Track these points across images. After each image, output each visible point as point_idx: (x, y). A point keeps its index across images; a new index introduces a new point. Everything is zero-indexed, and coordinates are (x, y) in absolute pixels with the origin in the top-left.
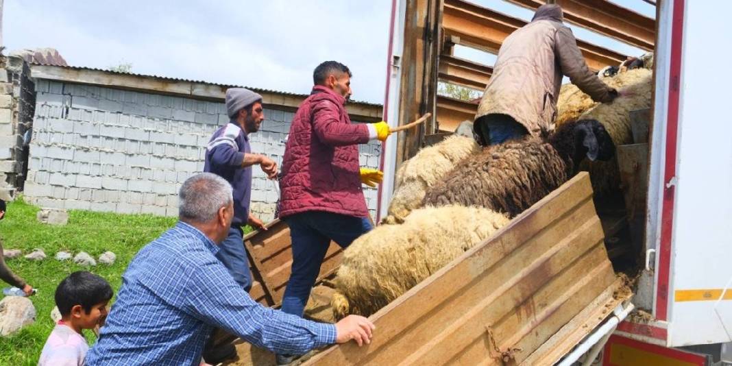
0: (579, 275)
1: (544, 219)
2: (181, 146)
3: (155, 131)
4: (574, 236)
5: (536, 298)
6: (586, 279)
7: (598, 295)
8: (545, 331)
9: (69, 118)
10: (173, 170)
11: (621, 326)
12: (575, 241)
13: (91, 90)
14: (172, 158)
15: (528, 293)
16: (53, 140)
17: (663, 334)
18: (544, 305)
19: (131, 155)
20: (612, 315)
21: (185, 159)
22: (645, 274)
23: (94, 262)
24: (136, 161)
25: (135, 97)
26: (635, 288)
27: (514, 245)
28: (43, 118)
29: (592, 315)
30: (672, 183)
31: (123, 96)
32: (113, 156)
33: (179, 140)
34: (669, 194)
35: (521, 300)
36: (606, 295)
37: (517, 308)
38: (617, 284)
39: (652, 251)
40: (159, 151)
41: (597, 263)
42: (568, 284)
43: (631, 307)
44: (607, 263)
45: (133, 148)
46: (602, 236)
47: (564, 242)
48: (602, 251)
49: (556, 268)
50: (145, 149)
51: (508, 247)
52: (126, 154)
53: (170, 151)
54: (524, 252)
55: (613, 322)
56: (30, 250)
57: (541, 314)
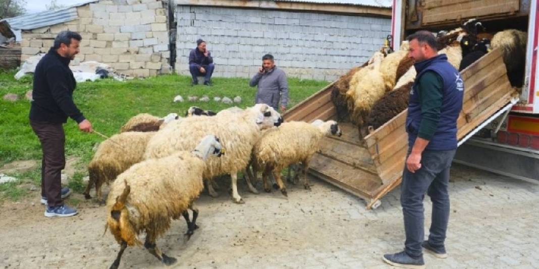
0: (496, 87)
1: (482, 65)
2: (255, 38)
3: (240, 30)
4: (494, 71)
5: (479, 95)
6: (499, 89)
7: (504, 95)
8: (482, 107)
9: (195, 25)
10: (251, 51)
11: (514, 107)
12: (495, 74)
13: (205, 9)
14: (250, 45)
15: (475, 93)
16: (187, 39)
17: (531, 109)
18: (481, 98)
19: (229, 45)
20: (510, 103)
21: (258, 45)
22: (524, 86)
23: (232, 102)
24: (232, 48)
25: (229, 11)
26: (520, 92)
27: (470, 75)
28: (182, 26)
29: (501, 102)
30: (536, 48)
31: (222, 11)
32: (219, 45)
33: (254, 34)
34: (535, 53)
35: (473, 95)
36: (507, 95)
37: (471, 98)
38: (513, 90)
39: (528, 76)
40: (243, 41)
41: (504, 82)
42: (492, 90)
43: (518, 100)
44: (508, 83)
45: (229, 40)
46: (506, 71)
47: (490, 74)
48: (506, 78)
49: (486, 84)
50: (236, 40)
51: (468, 76)
52: (226, 44)
53: (249, 41)
54: (474, 77)
55: (510, 106)
56: (201, 97)
57: (480, 102)
